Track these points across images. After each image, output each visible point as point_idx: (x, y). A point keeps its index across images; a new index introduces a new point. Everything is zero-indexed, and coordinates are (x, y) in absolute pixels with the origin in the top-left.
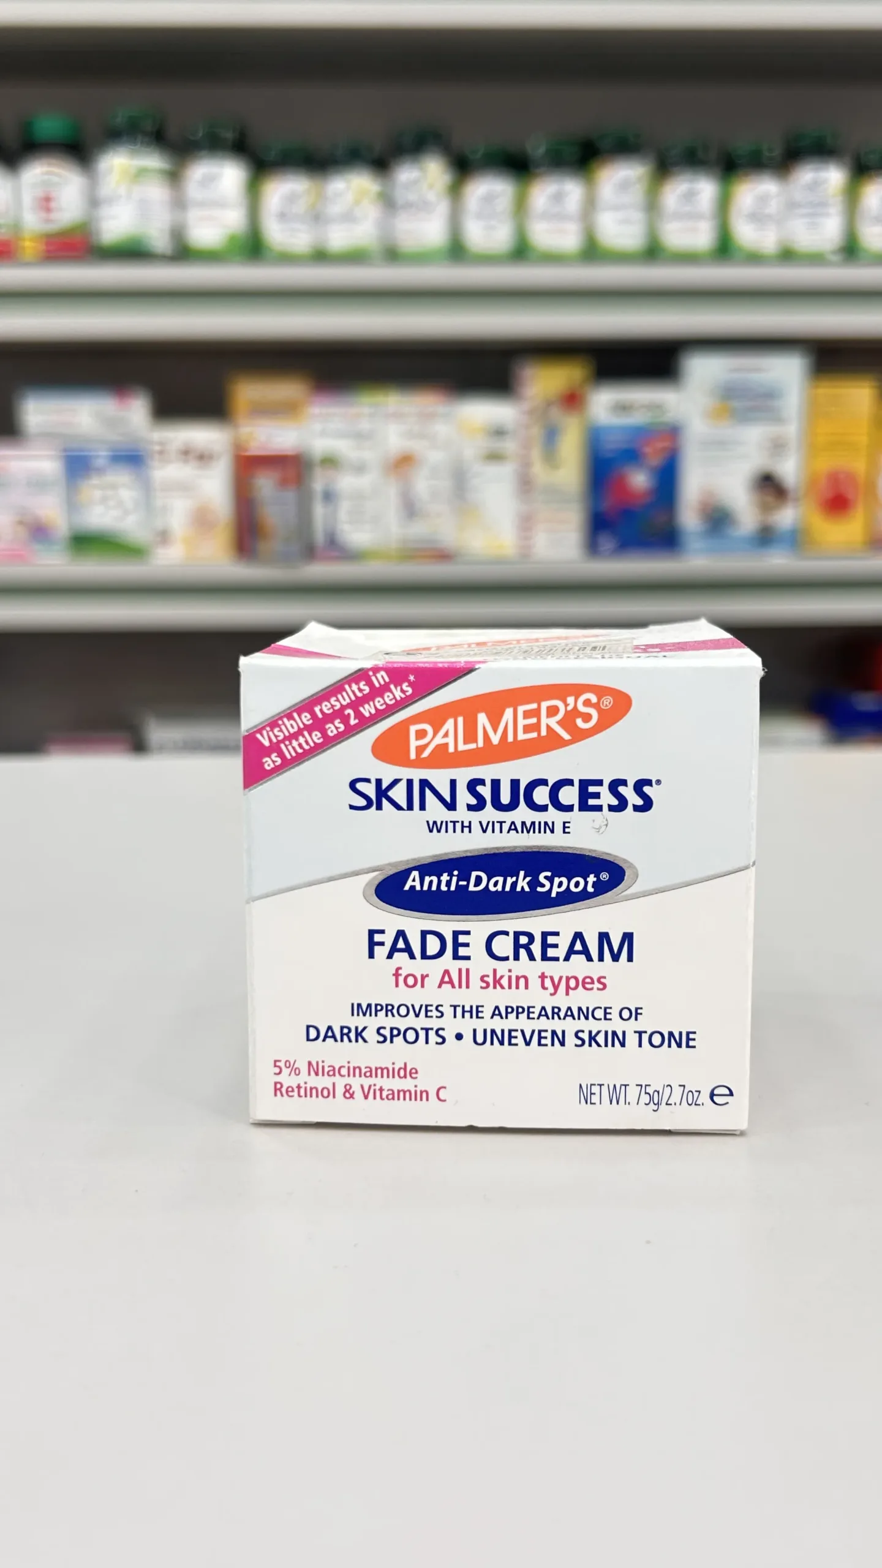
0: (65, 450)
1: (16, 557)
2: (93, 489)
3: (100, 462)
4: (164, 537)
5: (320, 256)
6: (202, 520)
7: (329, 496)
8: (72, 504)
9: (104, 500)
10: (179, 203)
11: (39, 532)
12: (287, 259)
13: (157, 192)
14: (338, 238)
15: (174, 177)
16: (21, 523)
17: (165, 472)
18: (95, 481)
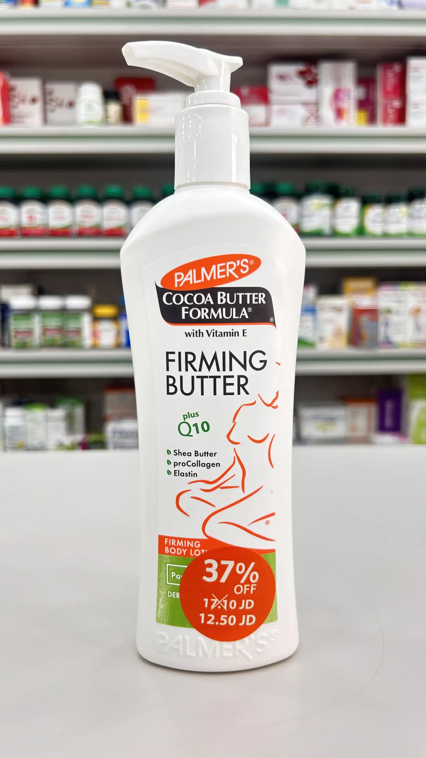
4: (322, 339)
5: (386, 235)
6: (337, 333)
7: (387, 324)
9: (302, 326)
10: (334, 216)
12: (374, 236)
13: (326, 212)
14: (393, 229)
15: (333, 206)
17: (324, 316)
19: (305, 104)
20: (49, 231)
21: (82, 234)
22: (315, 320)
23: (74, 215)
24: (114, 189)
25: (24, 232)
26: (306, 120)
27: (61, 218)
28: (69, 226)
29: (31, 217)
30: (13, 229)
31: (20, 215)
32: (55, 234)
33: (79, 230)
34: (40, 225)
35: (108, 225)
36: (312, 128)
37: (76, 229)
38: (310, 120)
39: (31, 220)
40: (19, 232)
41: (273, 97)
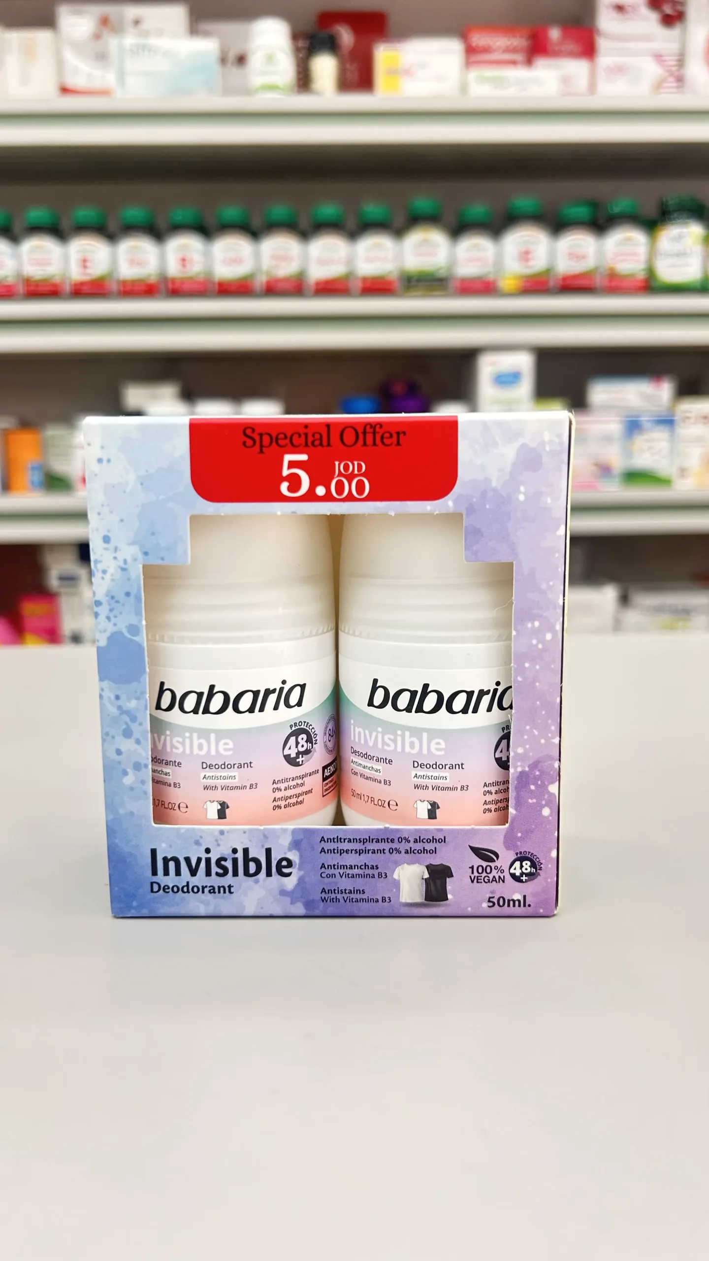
0: (627, 417)
1: (590, 487)
2: (640, 441)
3: (647, 425)
4: (683, 472)
8: (628, 453)
9: (650, 448)
11: (605, 470)
16: (596, 465)
17: (688, 431)
18: (645, 437)
19: (658, 57)
20: (214, 283)
21: (272, 290)
22: (673, 439)
23: (257, 256)
24: (328, 210)
25: (170, 286)
26: (658, 86)
27: (237, 261)
28: (252, 276)
29: (184, 260)
30: (153, 279)
31: (162, 258)
32: (226, 290)
33: (268, 283)
34: (199, 273)
35: (317, 273)
36: (671, 99)
37: (261, 280)
38: (665, 85)
39: (184, 266)
40: (162, 287)
41: (602, 44)
